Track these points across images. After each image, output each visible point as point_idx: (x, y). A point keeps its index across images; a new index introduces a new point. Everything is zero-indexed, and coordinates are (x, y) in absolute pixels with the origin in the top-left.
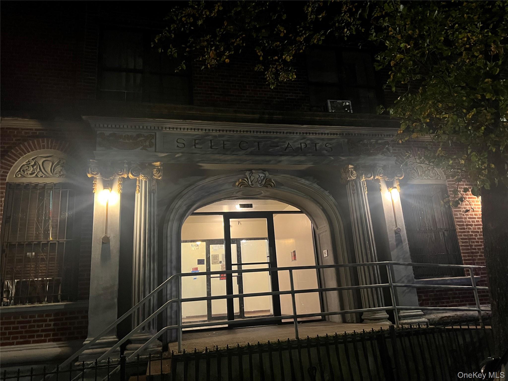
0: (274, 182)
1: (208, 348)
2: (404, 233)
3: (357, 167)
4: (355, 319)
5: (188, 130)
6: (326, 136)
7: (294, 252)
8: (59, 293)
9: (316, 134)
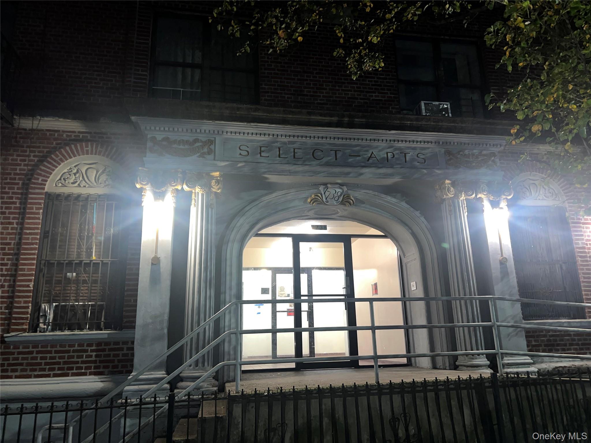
0: (353, 199)
1: (270, 389)
2: (511, 264)
3: (456, 183)
4: (447, 364)
5: (253, 135)
6: (418, 145)
7: (376, 285)
8: (103, 320)
9: (406, 141)
